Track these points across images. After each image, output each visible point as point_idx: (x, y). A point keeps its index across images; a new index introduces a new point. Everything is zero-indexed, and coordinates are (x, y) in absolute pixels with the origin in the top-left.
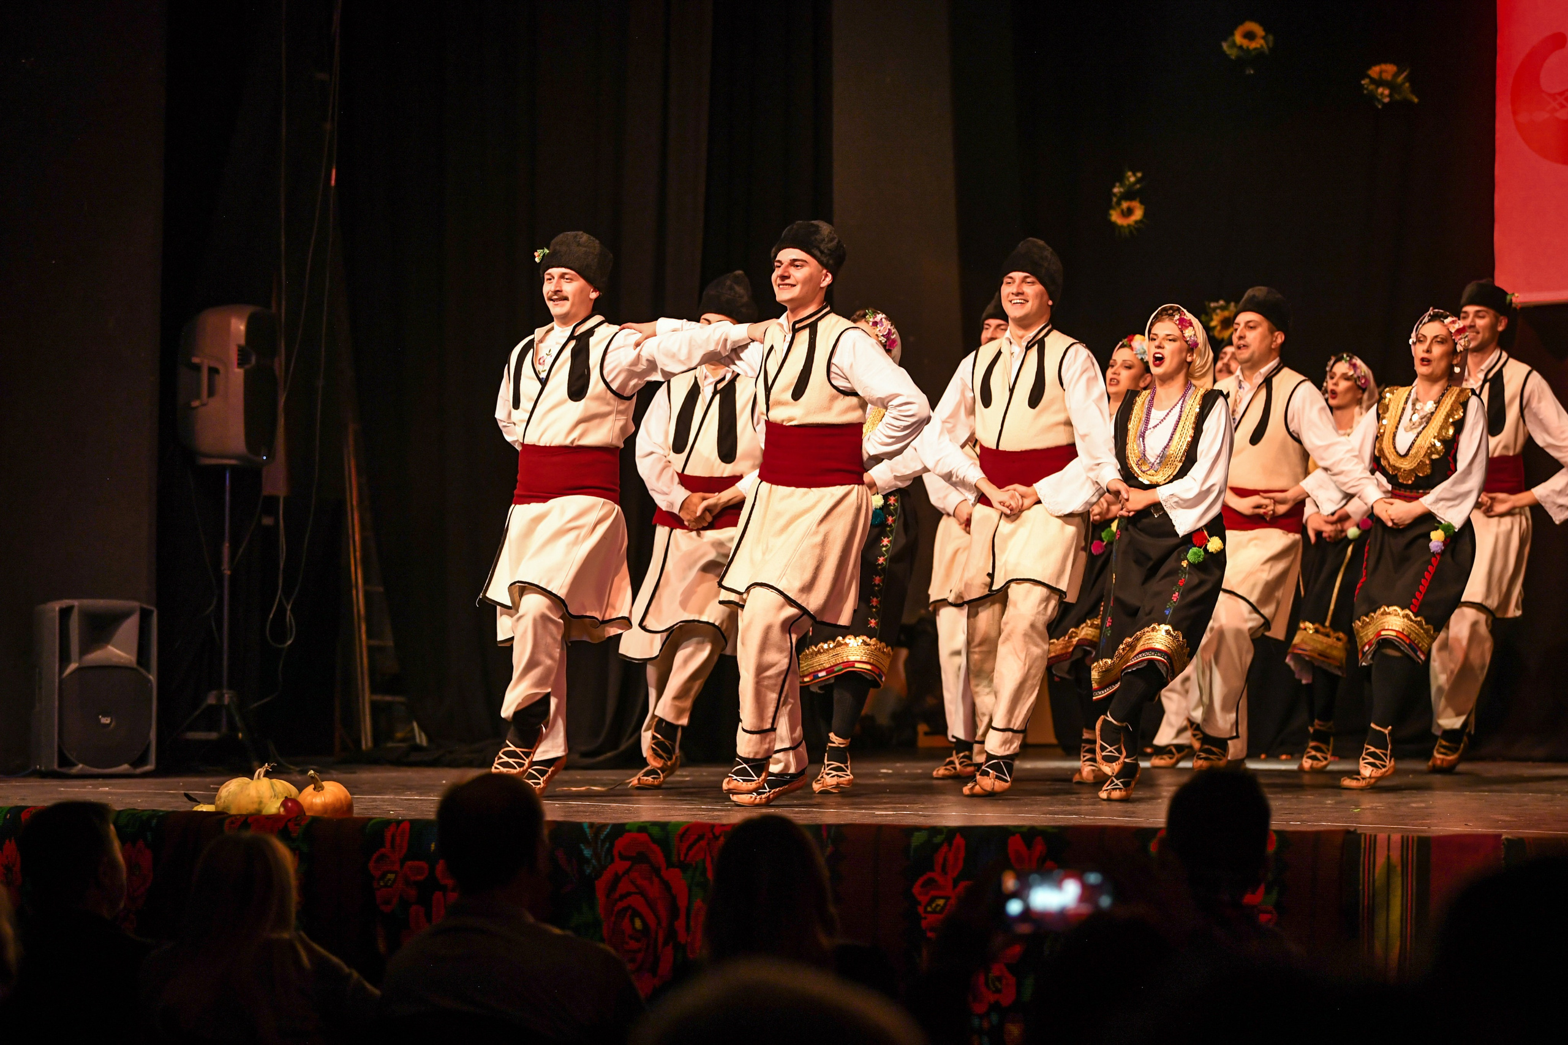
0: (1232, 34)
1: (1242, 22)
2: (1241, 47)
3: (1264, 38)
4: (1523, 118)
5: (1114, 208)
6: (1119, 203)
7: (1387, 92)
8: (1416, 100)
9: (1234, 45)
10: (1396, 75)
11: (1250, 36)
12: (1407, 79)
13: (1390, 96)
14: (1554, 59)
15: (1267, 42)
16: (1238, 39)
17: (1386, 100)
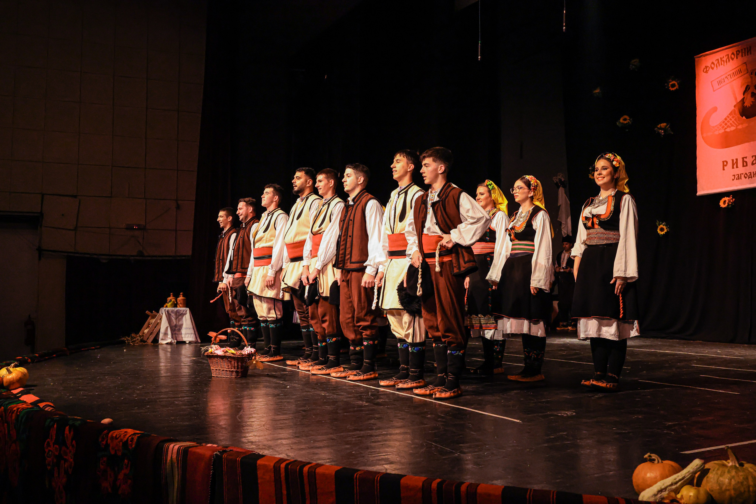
0: (620, 120)
1: (622, 116)
2: (622, 123)
3: (629, 120)
4: (705, 135)
5: (590, 174)
6: (591, 173)
7: (662, 131)
8: (672, 133)
9: (620, 122)
10: (667, 126)
11: (625, 120)
12: (669, 127)
13: (664, 132)
14: (714, 115)
15: (630, 121)
16: (621, 120)
17: (663, 134)
